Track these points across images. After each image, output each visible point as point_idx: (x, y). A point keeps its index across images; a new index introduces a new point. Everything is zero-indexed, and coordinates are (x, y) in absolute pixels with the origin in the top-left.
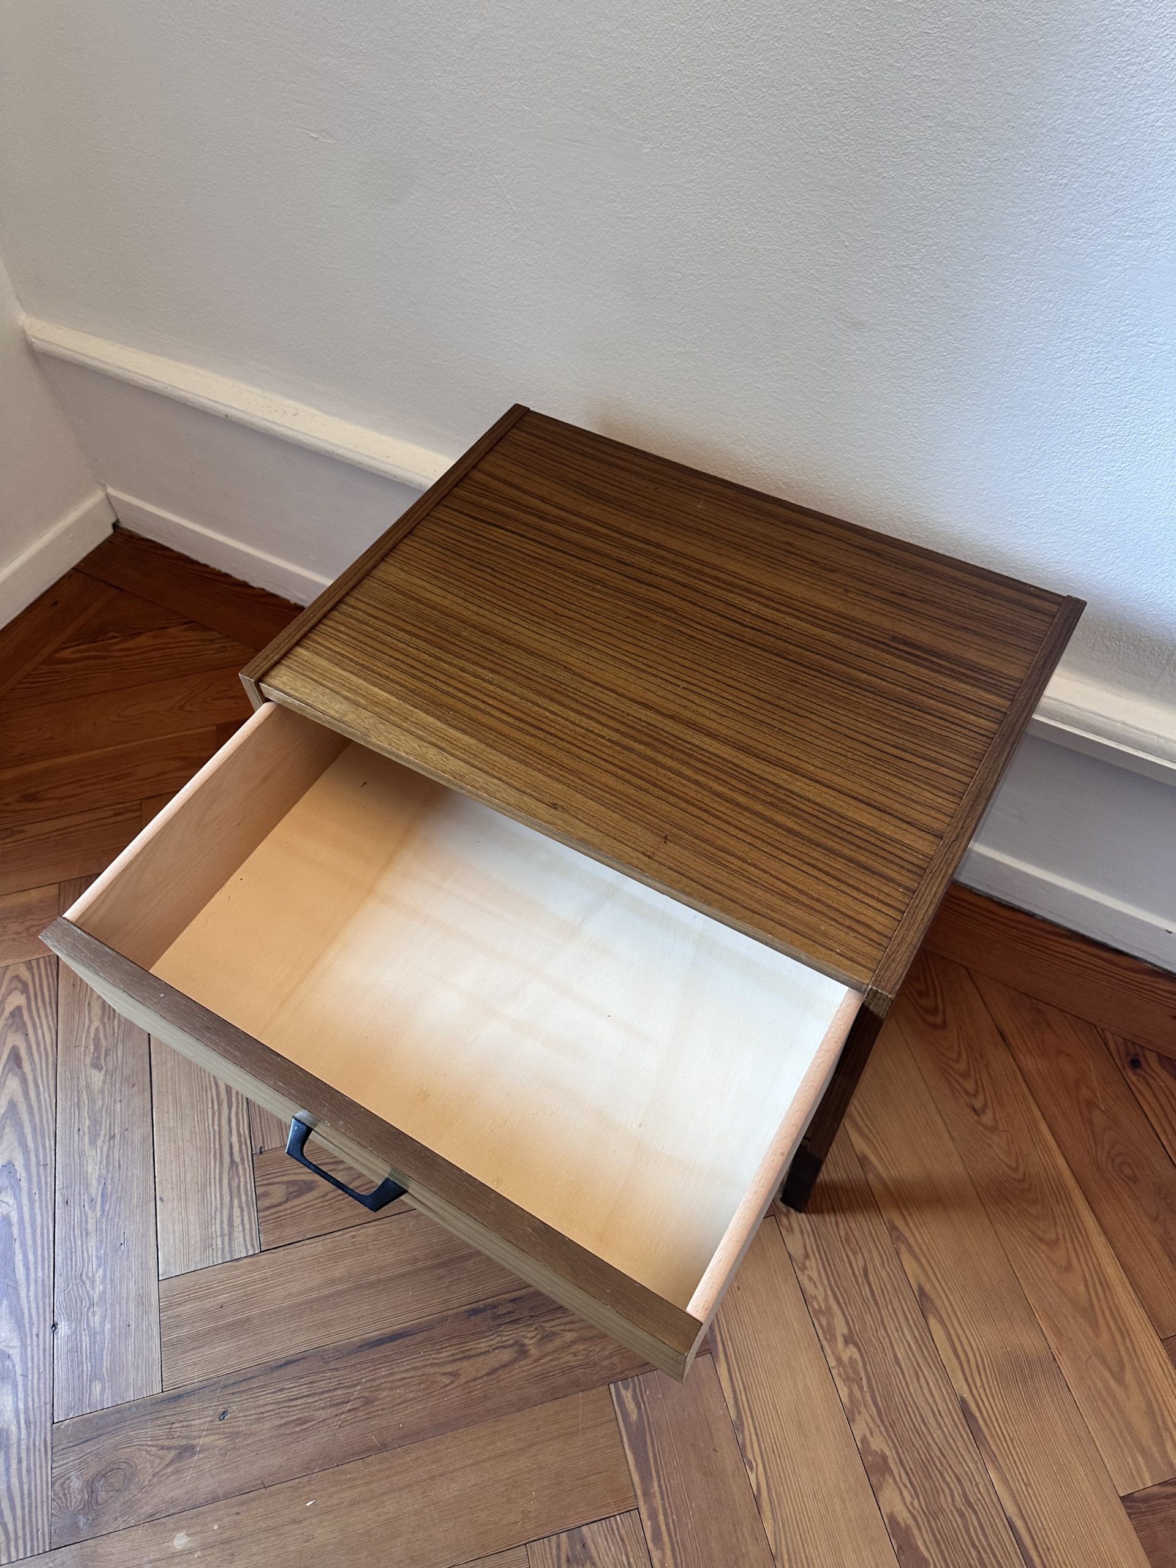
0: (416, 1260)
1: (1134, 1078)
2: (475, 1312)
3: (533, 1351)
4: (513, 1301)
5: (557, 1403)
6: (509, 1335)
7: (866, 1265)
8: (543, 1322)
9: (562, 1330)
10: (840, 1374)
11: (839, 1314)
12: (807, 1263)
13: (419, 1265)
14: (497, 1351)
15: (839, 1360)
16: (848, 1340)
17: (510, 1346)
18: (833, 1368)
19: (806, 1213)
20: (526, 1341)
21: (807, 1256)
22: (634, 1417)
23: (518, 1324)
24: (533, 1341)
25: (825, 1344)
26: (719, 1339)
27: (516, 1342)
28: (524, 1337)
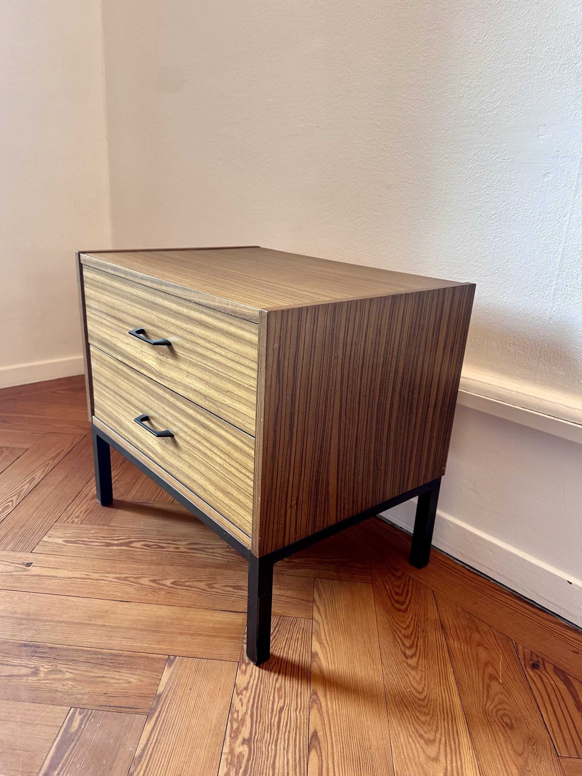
0: (15, 613)
1: (532, 674)
2: (25, 645)
3: (42, 675)
4: (51, 648)
5: (33, 705)
6: (34, 662)
7: (284, 706)
8: (59, 663)
9: (67, 671)
10: (227, 759)
11: (249, 726)
12: (244, 692)
13: (15, 615)
14: (21, 667)
15: (232, 752)
16: (246, 742)
17: (31, 668)
18: (225, 753)
19: (260, 668)
20: (42, 669)
21: (246, 689)
22: (73, 730)
23: (44, 659)
24: (45, 670)
25: (228, 738)
26: (159, 710)
27: (35, 667)
28: (42, 666)
